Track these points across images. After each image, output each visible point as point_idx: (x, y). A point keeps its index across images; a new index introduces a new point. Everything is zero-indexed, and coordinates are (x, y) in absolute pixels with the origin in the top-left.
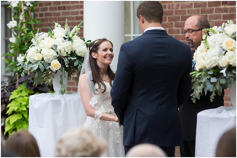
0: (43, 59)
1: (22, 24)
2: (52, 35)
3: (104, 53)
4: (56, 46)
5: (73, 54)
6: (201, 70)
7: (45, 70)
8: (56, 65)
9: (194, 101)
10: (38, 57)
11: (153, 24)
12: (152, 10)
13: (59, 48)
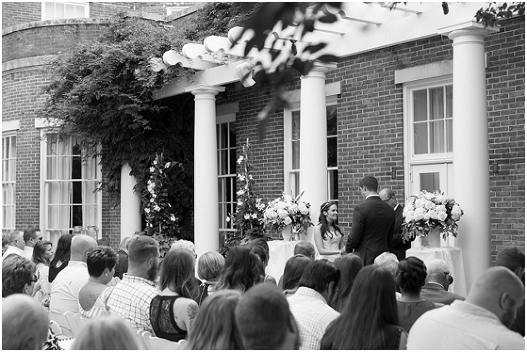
0: (278, 216)
1: (247, 192)
2: (282, 200)
3: (333, 213)
4: (287, 207)
5: (299, 213)
6: (411, 222)
7: (281, 224)
8: (288, 221)
9: (404, 243)
10: (275, 215)
11: (372, 192)
12: (373, 183)
13: (290, 209)
